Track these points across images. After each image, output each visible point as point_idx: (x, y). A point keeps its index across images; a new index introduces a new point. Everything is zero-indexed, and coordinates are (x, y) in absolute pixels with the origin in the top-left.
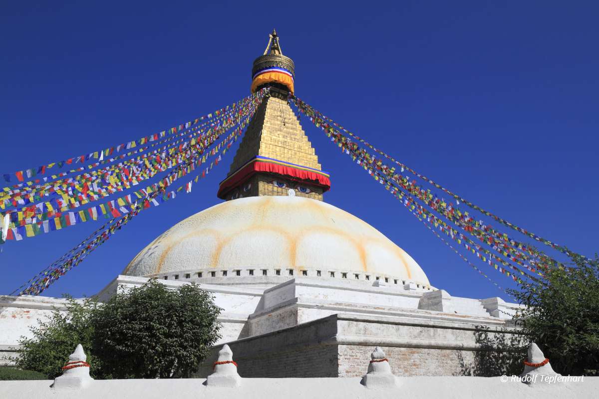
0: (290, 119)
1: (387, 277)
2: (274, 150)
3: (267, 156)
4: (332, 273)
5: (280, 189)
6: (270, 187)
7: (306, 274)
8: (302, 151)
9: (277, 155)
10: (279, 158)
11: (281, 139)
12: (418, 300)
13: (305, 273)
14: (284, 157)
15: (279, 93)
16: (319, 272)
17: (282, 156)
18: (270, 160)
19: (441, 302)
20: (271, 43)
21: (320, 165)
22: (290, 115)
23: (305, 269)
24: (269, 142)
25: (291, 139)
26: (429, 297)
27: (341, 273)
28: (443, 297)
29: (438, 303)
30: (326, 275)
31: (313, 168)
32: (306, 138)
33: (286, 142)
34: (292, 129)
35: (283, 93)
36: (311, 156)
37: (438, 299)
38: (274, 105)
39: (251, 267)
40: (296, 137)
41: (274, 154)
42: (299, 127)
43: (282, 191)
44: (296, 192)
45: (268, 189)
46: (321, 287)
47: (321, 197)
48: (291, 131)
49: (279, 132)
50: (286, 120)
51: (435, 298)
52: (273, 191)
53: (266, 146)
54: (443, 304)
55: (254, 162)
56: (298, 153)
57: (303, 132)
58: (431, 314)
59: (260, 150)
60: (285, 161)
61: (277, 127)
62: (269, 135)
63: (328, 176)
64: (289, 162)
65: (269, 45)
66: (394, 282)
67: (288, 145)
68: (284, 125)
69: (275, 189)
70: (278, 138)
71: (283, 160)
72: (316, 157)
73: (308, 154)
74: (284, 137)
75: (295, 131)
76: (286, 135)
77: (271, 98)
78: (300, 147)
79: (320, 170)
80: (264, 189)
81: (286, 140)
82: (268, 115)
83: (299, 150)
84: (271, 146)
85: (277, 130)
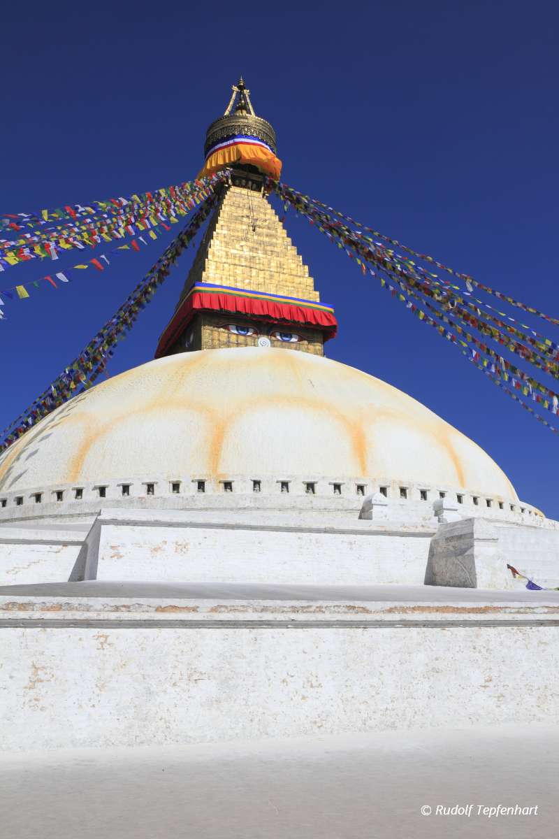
0: (266, 220)
1: (404, 486)
2: (231, 273)
3: (218, 283)
4: (285, 485)
5: (242, 339)
6: (222, 334)
7: (231, 489)
8: (285, 271)
9: (236, 281)
10: (239, 286)
11: (247, 253)
12: (428, 541)
13: (228, 485)
14: (250, 283)
15: (247, 180)
16: (256, 483)
17: (247, 281)
18: (220, 290)
19: (472, 546)
20: (235, 100)
21: (318, 293)
22: (265, 214)
23: (229, 479)
24: (224, 260)
25: (265, 252)
26: (448, 535)
27: (303, 482)
28: (475, 536)
29: (466, 550)
30: (270, 489)
31: (305, 298)
32: (293, 251)
33: (254, 257)
34: (267, 236)
35: (254, 178)
36: (302, 279)
37: (467, 541)
38: (238, 199)
39: (126, 479)
40: (276, 249)
41: (232, 278)
42: (282, 233)
43: (246, 340)
44: (272, 342)
45: (219, 340)
46: (170, 525)
47: (319, 347)
48: (267, 239)
49: (243, 243)
50: (258, 223)
51: (460, 537)
52: (229, 342)
53: (216, 267)
54: (475, 553)
55: (192, 293)
56: (275, 274)
57: (289, 240)
58: (365, 610)
59: (204, 274)
60: (252, 289)
61: (240, 234)
62: (223, 248)
63: (332, 310)
64: (260, 291)
65: (231, 103)
66: (420, 495)
67: (259, 264)
68: (254, 230)
69: (233, 338)
70: (241, 253)
71: (247, 288)
72: (310, 281)
73: (297, 276)
74: (252, 249)
75: (274, 240)
76: (257, 246)
77: (233, 189)
78: (281, 266)
79: (318, 300)
80: (213, 340)
81: (255, 255)
82: (226, 215)
83: (279, 270)
84: (226, 265)
85: (239, 239)
